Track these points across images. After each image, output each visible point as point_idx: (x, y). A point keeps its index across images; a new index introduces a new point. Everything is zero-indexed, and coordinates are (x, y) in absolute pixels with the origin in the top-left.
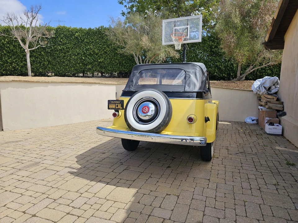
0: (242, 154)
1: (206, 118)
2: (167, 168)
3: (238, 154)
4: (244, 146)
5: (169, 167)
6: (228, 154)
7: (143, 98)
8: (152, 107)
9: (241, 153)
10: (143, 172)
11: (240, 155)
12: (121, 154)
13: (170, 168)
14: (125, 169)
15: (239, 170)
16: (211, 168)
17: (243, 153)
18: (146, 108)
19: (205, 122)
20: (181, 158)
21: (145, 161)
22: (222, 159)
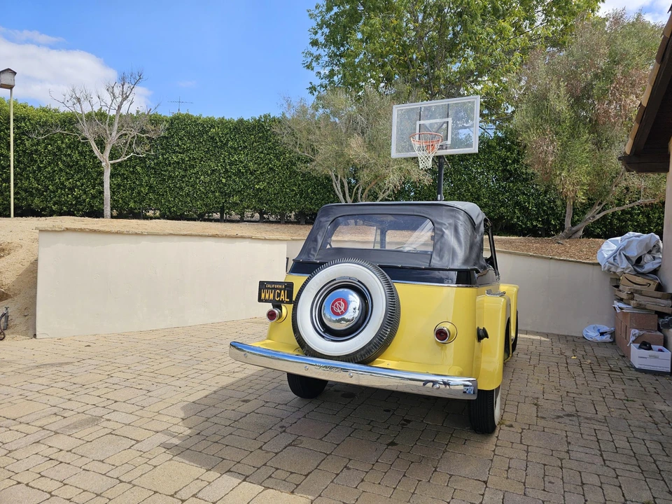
0: (570, 418)
1: (478, 330)
2: (388, 445)
3: (562, 417)
4: (578, 399)
5: (392, 444)
6: (537, 416)
7: (335, 280)
8: (355, 300)
9: (568, 415)
10: (331, 454)
11: (567, 421)
12: (286, 404)
13: (394, 447)
14: (290, 445)
15: (561, 460)
16: (494, 451)
17: (574, 416)
18: (340, 304)
19: (476, 341)
20: (422, 421)
21: (337, 425)
22: (522, 429)
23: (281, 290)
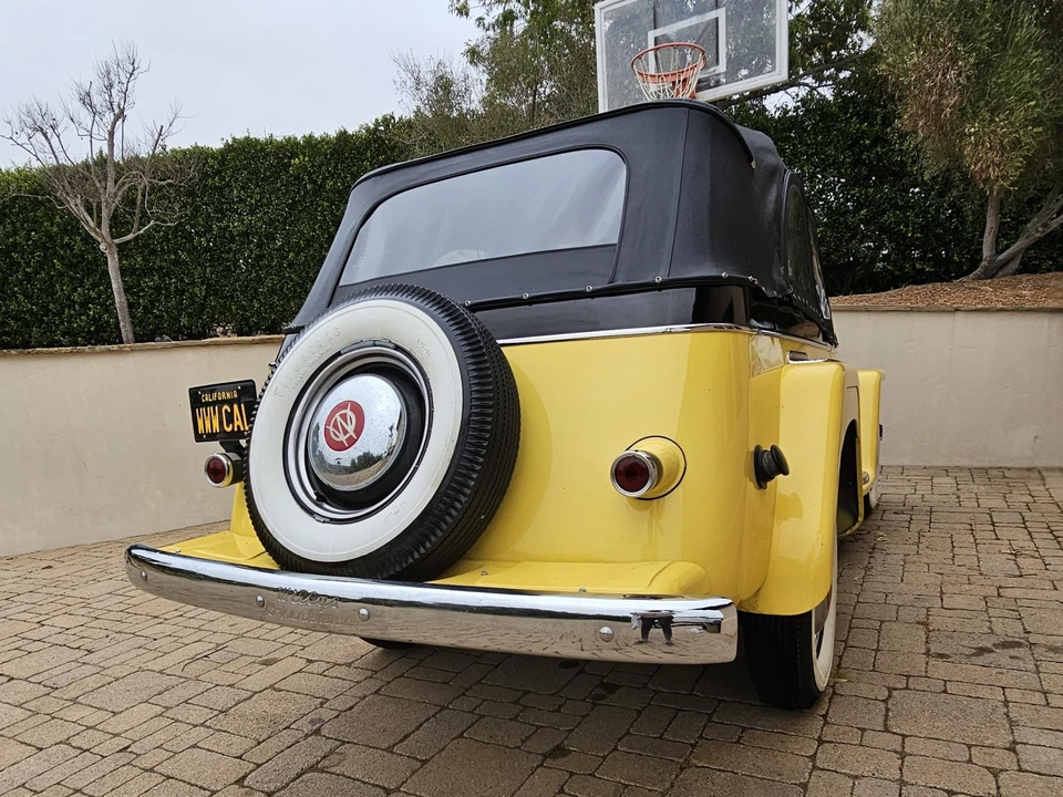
0: (1012, 652)
1: (758, 453)
2: (545, 756)
3: (990, 651)
4: (1026, 603)
5: (559, 751)
6: (927, 653)
7: (339, 354)
9: (1005, 645)
10: (398, 789)
11: (1005, 661)
12: (349, 665)
13: (560, 762)
14: (312, 768)
15: (995, 774)
16: (813, 758)
17: (1019, 645)
18: (344, 417)
20: (645, 685)
21: (443, 708)
22: (890, 690)
23: (230, 402)
